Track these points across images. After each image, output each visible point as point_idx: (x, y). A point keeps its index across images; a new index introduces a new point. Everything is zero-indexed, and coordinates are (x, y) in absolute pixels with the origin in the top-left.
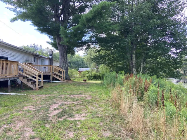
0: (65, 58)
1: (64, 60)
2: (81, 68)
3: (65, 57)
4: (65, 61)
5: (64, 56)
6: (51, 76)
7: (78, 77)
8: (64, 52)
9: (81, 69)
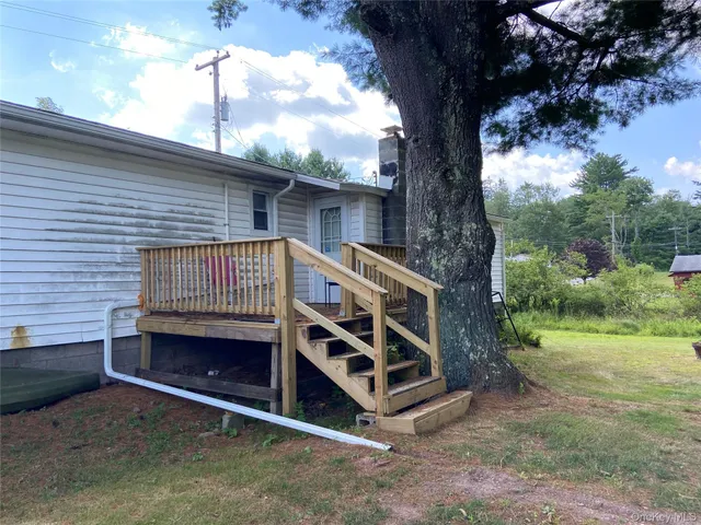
0: (455, 155)
1: (434, 181)
2: (683, 253)
3: (451, 144)
4: (449, 185)
5: (438, 143)
6: (280, 345)
7: (661, 311)
8: (437, 105)
9: (683, 262)
